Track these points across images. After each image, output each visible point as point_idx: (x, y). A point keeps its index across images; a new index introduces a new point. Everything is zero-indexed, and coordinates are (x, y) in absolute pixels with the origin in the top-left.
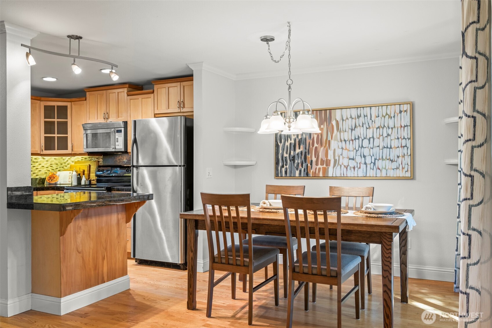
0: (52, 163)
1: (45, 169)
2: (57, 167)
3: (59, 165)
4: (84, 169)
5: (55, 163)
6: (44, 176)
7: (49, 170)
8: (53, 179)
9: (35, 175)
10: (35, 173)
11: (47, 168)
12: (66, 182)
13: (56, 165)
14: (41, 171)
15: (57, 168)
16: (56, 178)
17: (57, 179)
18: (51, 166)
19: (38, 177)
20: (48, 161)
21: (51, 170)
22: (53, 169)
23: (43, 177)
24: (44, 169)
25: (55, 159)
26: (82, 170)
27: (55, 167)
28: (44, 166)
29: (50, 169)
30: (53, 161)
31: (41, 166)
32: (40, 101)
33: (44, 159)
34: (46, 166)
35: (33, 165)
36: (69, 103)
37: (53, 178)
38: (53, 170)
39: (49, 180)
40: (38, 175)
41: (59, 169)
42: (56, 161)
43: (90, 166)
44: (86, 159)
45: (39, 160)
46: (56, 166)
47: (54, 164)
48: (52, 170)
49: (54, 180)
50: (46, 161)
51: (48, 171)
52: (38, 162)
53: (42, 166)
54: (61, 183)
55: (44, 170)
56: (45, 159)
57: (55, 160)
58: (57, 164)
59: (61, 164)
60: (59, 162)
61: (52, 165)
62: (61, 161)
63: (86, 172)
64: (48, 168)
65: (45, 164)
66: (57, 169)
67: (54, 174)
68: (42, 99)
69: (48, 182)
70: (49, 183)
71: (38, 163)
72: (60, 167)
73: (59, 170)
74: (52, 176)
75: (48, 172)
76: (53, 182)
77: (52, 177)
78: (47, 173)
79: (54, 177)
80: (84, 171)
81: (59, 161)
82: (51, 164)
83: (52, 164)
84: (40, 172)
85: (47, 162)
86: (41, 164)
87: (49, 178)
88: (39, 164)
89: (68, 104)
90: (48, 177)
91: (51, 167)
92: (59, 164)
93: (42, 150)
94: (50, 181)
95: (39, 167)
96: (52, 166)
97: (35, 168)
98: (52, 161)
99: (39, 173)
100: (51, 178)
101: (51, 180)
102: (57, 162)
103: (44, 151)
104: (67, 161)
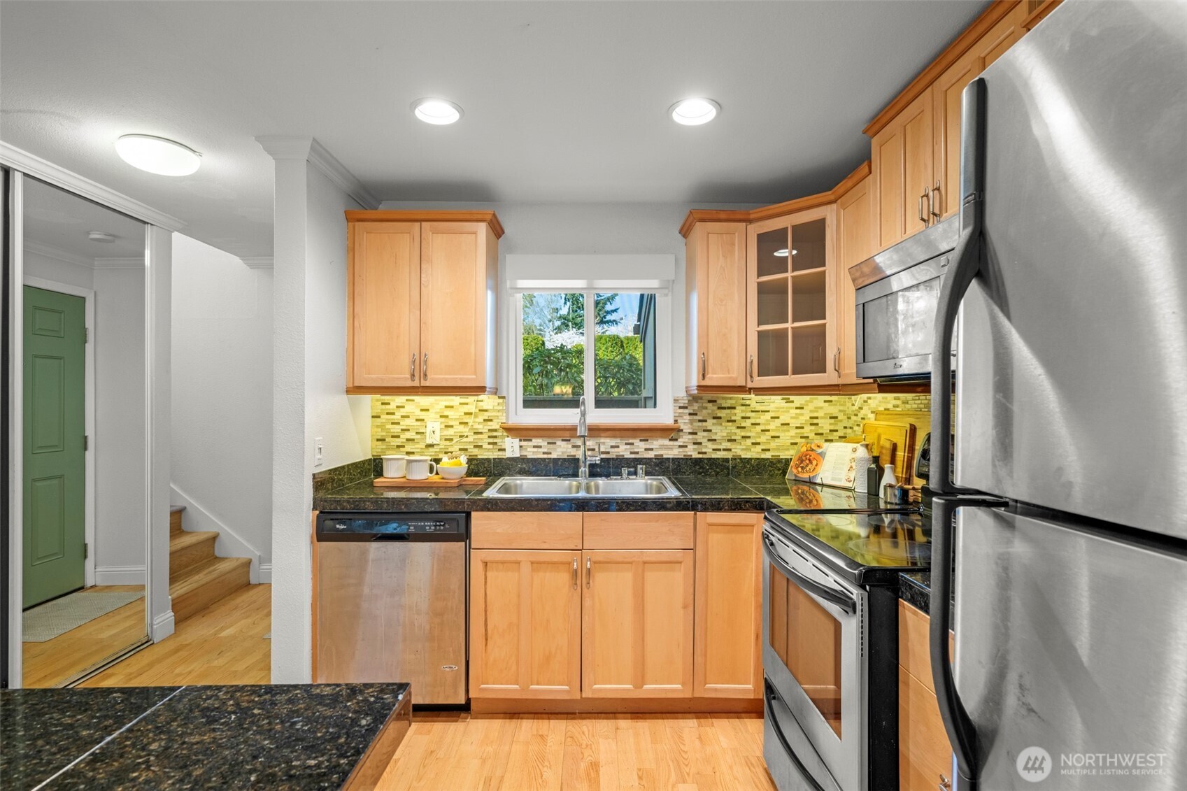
0: (815, 415)
1: (793, 432)
2: (832, 428)
3: (841, 421)
4: (895, 442)
5: (825, 414)
6: (787, 453)
7: (805, 435)
8: (807, 466)
9: (759, 448)
10: (759, 444)
11: (797, 428)
12: (840, 480)
13: (832, 421)
14: (778, 437)
15: (836, 431)
16: (815, 462)
17: (816, 465)
18: (811, 424)
19: (767, 455)
20: (802, 408)
21: (812, 435)
22: (820, 431)
23: (784, 455)
24: (789, 431)
25: (825, 401)
26: (888, 445)
27: (825, 425)
28: (788, 424)
29: (808, 430)
30: (821, 408)
31: (778, 422)
32: (744, 224)
33: (788, 401)
34: (794, 423)
35: (752, 421)
36: (829, 207)
37: (807, 461)
38: (822, 434)
39: (797, 468)
40: (769, 450)
41: (840, 433)
42: (832, 407)
43: (913, 430)
44: (905, 402)
45: (772, 407)
46: (831, 424)
47: (822, 418)
48: (816, 434)
49: (808, 469)
50: (797, 408)
51: (802, 437)
52: (768, 411)
53: (784, 422)
54: (825, 482)
55: (787, 434)
56: (793, 402)
57: (827, 404)
58: (836, 417)
59: (849, 418)
60: (840, 411)
61: (815, 421)
62: (848, 408)
63: (900, 454)
64: (802, 428)
65: (792, 418)
66: (835, 433)
67: (813, 450)
68: (752, 216)
69: (795, 471)
70: (796, 476)
71: (768, 416)
72: (845, 427)
73: (842, 435)
74: (806, 455)
75: (803, 440)
76: (805, 476)
77: (808, 459)
78: (796, 444)
79: (809, 460)
80: (894, 448)
81: (841, 408)
82: (811, 418)
83: (817, 418)
84: (777, 440)
85: (798, 411)
86: (778, 418)
87: (799, 460)
88: (772, 418)
89: (829, 213)
90: (797, 457)
91: (813, 428)
92: (841, 417)
93: (751, 377)
94: (800, 469)
95: (773, 425)
96: (817, 424)
97: (758, 428)
98: (817, 409)
99: (773, 444)
100: (802, 461)
101: (802, 468)
102: (833, 410)
103: (756, 378)
104: (861, 408)
